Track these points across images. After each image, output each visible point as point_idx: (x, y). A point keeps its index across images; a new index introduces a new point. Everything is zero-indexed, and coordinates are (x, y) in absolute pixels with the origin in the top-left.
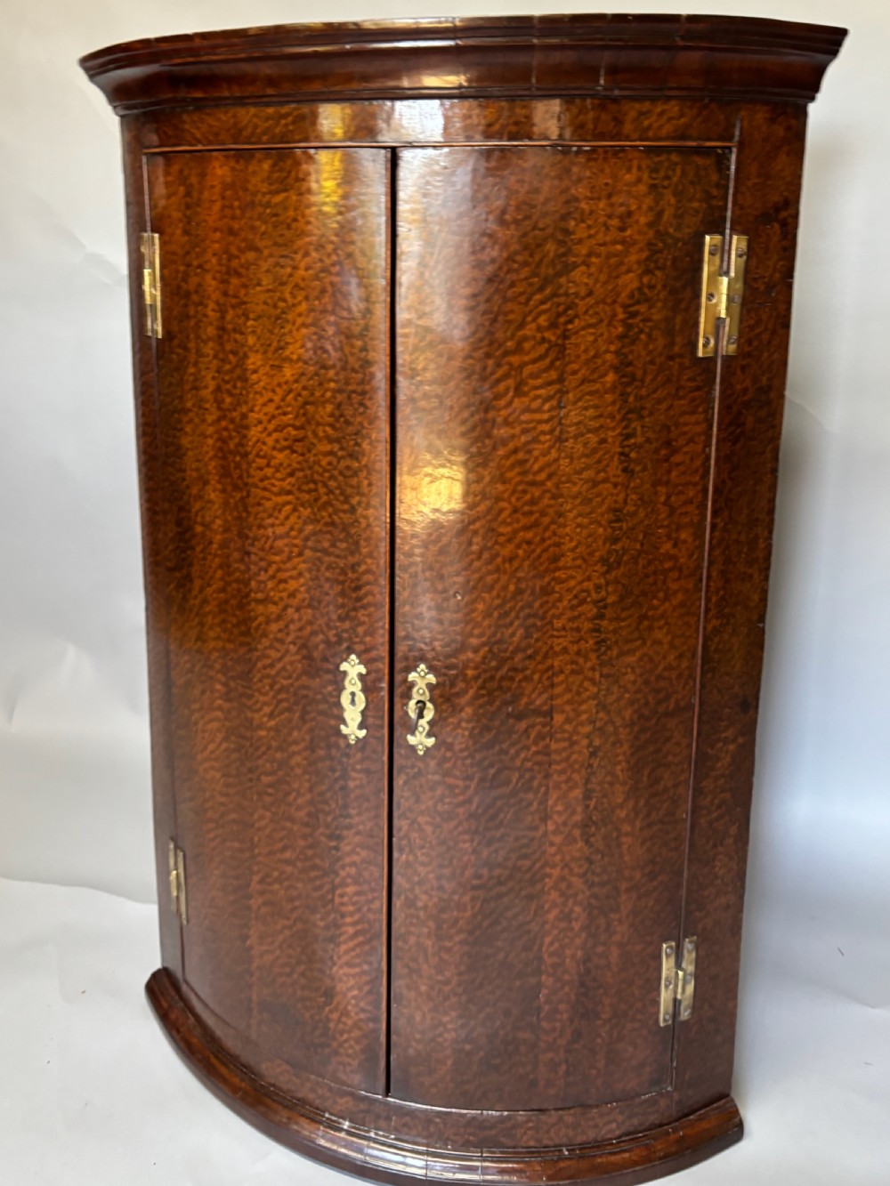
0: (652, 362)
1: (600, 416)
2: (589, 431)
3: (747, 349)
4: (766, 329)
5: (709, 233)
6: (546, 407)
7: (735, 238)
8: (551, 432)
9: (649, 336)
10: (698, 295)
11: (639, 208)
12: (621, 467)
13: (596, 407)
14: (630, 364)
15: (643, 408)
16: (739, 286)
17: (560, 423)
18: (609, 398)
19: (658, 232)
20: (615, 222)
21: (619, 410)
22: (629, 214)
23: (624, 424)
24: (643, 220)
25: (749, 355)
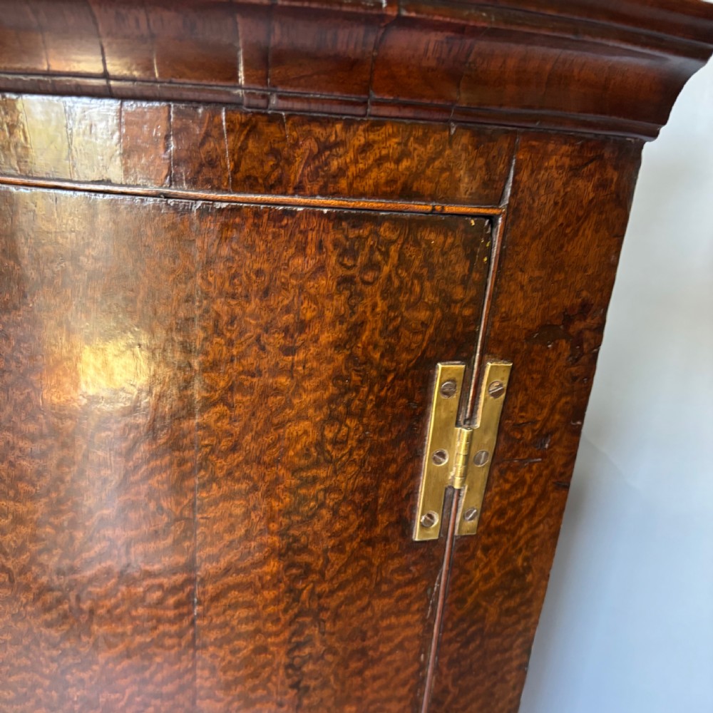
0: (339, 548)
1: (255, 618)
2: (239, 636)
3: (496, 522)
4: (530, 493)
5: (441, 360)
6: (171, 601)
7: (489, 365)
8: (180, 635)
9: (335, 512)
10: (416, 455)
11: (321, 315)
12: (288, 682)
13: (249, 605)
14: (304, 549)
15: (322, 609)
16: (490, 439)
17: (193, 623)
18: (269, 594)
19: (351, 357)
20: (277, 339)
21: (285, 611)
22: (302, 326)
23: (293, 628)
24: (325, 338)
25: (499, 530)
